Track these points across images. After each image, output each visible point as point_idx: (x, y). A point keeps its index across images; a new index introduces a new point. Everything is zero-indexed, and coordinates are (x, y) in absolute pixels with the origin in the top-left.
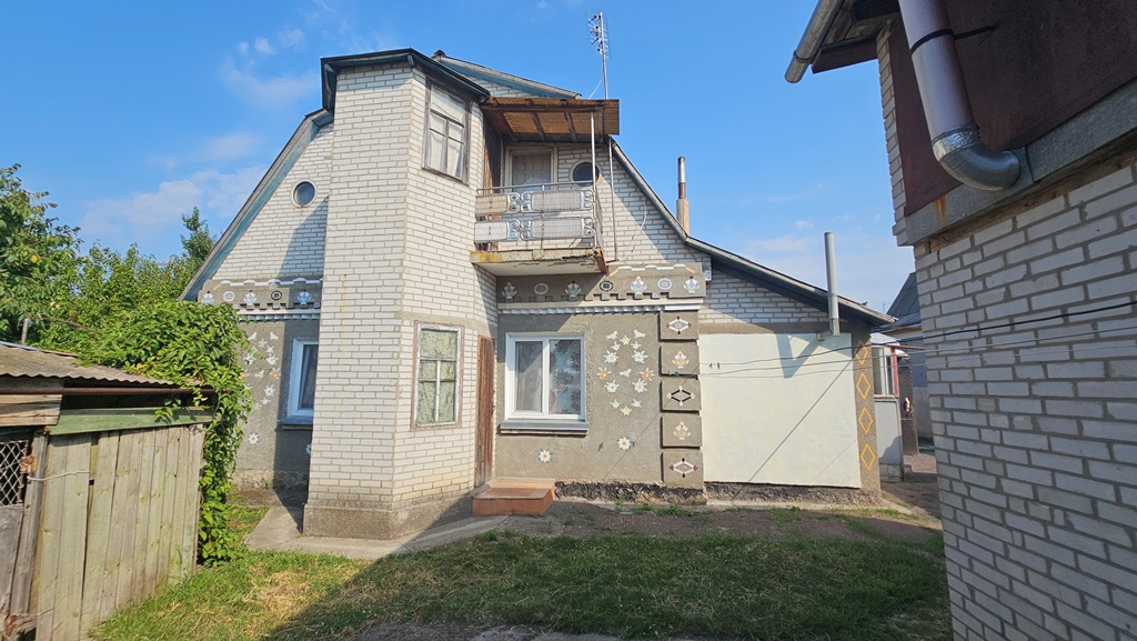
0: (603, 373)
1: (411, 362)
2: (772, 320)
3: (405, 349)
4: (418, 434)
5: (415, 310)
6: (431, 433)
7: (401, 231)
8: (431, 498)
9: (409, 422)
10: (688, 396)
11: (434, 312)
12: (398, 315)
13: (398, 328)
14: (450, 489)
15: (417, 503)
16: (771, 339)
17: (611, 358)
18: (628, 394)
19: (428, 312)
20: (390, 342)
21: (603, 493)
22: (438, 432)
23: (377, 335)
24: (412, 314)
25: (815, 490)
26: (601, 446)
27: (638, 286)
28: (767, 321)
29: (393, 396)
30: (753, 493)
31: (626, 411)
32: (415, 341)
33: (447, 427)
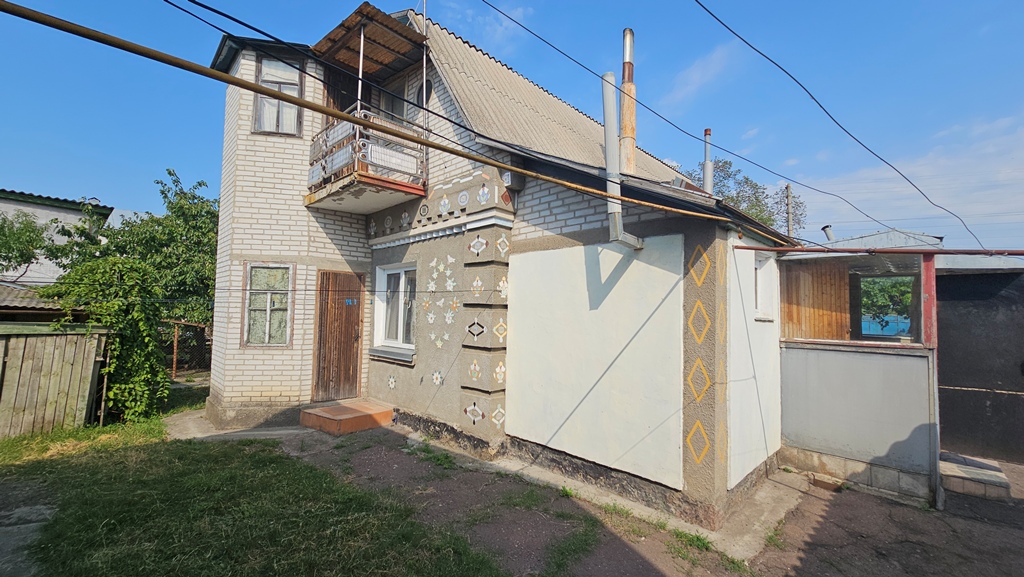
0: (426, 303)
1: (240, 294)
2: (585, 227)
3: (234, 284)
4: (246, 352)
5: (244, 252)
6: (261, 352)
7: (234, 189)
8: (260, 404)
9: (238, 341)
10: (481, 330)
11: (264, 253)
12: (230, 257)
13: (229, 268)
14: (279, 399)
15: (245, 406)
16: (579, 251)
17: (432, 287)
18: (441, 326)
19: (258, 253)
22: (266, 352)
24: (241, 256)
25: (620, 475)
26: (422, 379)
27: (444, 206)
28: (577, 228)
29: (226, 321)
30: (553, 460)
31: (439, 344)
32: (245, 277)
33: (277, 348)
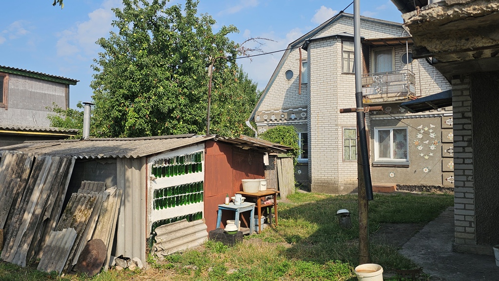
0: (416, 142)
1: (341, 140)
3: (339, 136)
4: (345, 163)
6: (349, 163)
7: (336, 97)
8: (350, 184)
9: (342, 159)
11: (348, 123)
12: (337, 125)
13: (337, 130)
15: (346, 184)
17: (420, 136)
18: (427, 150)
19: (346, 123)
20: (335, 134)
21: (417, 189)
22: (351, 163)
23: (330, 132)
24: (341, 124)
26: (415, 171)
29: (337, 151)
31: (427, 157)
32: (342, 133)
33: (354, 162)
